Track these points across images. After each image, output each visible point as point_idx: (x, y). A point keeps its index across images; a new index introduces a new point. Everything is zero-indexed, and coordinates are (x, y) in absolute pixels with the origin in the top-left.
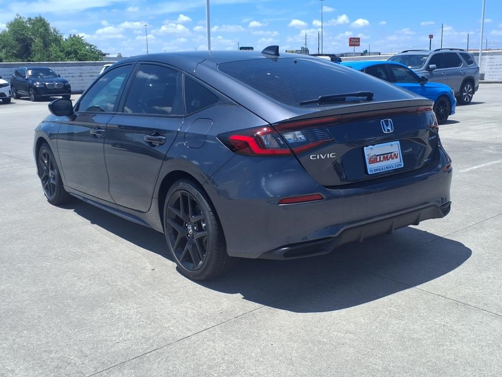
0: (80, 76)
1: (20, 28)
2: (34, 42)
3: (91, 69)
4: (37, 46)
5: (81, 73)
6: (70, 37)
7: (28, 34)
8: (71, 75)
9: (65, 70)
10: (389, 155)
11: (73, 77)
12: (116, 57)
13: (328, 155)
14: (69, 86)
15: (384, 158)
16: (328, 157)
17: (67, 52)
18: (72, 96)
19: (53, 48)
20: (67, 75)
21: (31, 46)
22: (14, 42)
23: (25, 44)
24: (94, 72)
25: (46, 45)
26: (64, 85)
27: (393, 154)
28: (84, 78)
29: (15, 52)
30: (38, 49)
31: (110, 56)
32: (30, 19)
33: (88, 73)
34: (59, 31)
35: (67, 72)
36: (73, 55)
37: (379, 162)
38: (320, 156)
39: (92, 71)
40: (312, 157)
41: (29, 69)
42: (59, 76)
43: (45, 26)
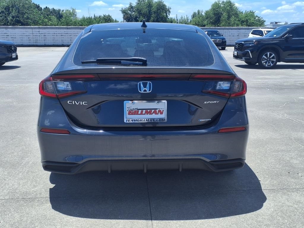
0: (238, 36)
1: (216, 7)
2: (223, 15)
3: (245, 32)
4: (224, 17)
5: (239, 34)
6: (246, 12)
7: (220, 11)
8: (232, 35)
9: (229, 32)
10: (153, 111)
11: (233, 36)
12: (284, 24)
13: (81, 102)
14: (225, 42)
15: (146, 112)
16: (81, 104)
17: (242, 21)
18: (226, 47)
19: (232, 19)
20: (230, 35)
21: (221, 17)
22: (212, 15)
23: (218, 16)
24: (246, 34)
25: (229, 17)
26: (223, 41)
27: (157, 110)
28: (240, 37)
29: (212, 21)
30: (224, 19)
31: (280, 24)
32: (223, 2)
33: (243, 34)
34: (238, 8)
35: (231, 33)
36: (245, 23)
37: (140, 114)
38: (75, 102)
39: (246, 33)
40: (69, 102)
41: (206, 31)
42: (222, 35)
43: (231, 6)
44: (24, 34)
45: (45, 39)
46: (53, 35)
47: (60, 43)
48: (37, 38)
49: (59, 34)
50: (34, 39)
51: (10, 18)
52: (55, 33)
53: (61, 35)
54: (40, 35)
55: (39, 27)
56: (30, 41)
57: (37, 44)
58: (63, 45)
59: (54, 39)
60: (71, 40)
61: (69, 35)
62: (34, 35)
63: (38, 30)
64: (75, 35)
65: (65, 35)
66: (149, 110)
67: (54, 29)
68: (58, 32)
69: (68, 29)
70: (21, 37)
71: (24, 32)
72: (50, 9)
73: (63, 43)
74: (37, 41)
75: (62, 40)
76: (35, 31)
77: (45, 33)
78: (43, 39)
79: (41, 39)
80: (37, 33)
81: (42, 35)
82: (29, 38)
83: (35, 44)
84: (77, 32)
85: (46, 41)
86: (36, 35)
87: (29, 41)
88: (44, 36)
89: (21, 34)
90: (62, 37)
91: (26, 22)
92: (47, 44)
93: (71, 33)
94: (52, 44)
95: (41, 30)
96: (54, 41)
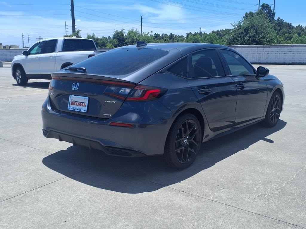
10: (82, 103)
27: (84, 104)
37: (76, 105)
44: (249, 52)
45: (267, 57)
46: (276, 53)
47: (282, 61)
48: (261, 56)
49: (282, 52)
50: (258, 57)
51: (247, 38)
52: (278, 52)
53: (284, 53)
54: (264, 53)
55: (264, 46)
56: (254, 59)
57: (259, 61)
58: (284, 62)
59: (276, 57)
60: (293, 58)
61: (292, 53)
62: (258, 53)
63: (262, 49)
64: (298, 53)
65: (287, 53)
66: (80, 103)
67: (278, 47)
68: (282, 51)
69: (292, 47)
70: (246, 55)
71: (250, 51)
72: (303, 27)
73: (285, 61)
74: (260, 59)
75: (284, 58)
76: (260, 50)
77: (269, 52)
78: (266, 57)
79: (264, 57)
80: (261, 52)
81: (265, 53)
82: (253, 56)
83: (257, 61)
84: (301, 50)
85: (268, 59)
86: (260, 53)
87: (252, 59)
88: (268, 54)
89: (247, 53)
90: (285, 55)
91: (261, 41)
92: (269, 61)
93: (294, 51)
94: (273, 62)
95: (265, 48)
96: (276, 59)
